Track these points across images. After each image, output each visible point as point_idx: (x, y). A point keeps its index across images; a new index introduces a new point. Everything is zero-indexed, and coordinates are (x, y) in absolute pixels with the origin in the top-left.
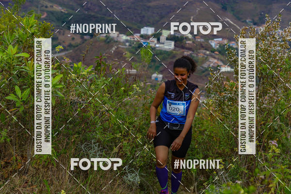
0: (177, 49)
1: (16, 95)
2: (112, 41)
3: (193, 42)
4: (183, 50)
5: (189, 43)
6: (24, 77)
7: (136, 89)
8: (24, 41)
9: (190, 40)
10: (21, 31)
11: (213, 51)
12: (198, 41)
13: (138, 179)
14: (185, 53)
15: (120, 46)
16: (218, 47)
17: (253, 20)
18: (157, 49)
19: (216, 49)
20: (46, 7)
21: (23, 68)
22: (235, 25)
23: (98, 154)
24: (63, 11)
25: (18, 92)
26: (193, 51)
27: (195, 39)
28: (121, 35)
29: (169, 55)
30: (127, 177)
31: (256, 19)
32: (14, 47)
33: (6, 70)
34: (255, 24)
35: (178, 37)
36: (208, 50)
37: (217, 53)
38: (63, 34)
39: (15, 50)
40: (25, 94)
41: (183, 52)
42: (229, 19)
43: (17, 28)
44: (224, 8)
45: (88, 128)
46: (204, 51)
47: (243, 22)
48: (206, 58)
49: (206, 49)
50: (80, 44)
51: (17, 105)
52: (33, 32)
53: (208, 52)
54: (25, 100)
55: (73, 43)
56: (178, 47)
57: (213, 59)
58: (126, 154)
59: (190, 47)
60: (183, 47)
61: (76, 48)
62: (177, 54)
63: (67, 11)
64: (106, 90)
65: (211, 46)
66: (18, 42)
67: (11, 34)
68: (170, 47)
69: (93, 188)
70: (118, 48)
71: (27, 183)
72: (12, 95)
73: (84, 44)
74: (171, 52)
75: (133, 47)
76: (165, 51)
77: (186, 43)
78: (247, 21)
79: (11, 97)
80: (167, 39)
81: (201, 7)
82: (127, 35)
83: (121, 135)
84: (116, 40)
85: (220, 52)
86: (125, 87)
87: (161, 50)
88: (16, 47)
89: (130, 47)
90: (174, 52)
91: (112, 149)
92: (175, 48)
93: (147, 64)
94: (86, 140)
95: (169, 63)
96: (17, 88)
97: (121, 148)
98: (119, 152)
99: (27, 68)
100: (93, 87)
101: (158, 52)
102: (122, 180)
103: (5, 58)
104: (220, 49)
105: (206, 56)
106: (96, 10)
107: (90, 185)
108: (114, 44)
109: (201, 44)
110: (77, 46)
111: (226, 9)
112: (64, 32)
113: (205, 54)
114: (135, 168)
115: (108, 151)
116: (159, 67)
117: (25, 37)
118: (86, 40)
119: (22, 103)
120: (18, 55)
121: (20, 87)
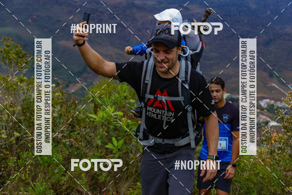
1: (113, 144)
6: (119, 130)
8: (118, 103)
10: (117, 95)
16: (266, 106)
22: (280, 89)
25: (115, 142)
32: (111, 108)
33: (105, 125)
35: (234, 99)
37: (265, 111)
39: (112, 110)
42: (274, 83)
43: (114, 93)
51: (114, 152)
52: (126, 96)
65: (261, 105)
66: (114, 103)
67: (109, 97)
72: (110, 144)
79: (109, 146)
85: (268, 110)
88: (113, 108)
96: (114, 139)
103: (105, 116)
104: (268, 108)
117: (120, 99)
119: (117, 150)
120: (115, 113)
121: (116, 138)
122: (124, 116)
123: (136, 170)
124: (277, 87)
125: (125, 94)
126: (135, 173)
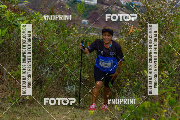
0: (99, 4)
3: (109, 0)
4: (103, 5)
5: (107, 1)
7: (75, 31)
11: (122, 6)
13: (74, 90)
14: (104, 7)
18: (86, 3)
19: (124, 5)
21: (3, 15)
23: (49, 72)
26: (109, 6)
29: (93, 8)
30: (67, 88)
36: (119, 6)
40: (4, 32)
41: (103, 6)
45: (44, 55)
46: (116, 6)
48: (117, 11)
49: (117, 5)
53: (119, 7)
54: (4, 36)
56: (99, 3)
57: (122, 11)
58: (67, 73)
59: (108, 3)
62: (99, 7)
64: (56, 31)
68: (94, 3)
69: (45, 94)
71: (3, 89)
74: (95, 6)
75: (70, 2)
76: (91, 5)
77: (105, 1)
83: (64, 61)
86: (68, 29)
87: (89, 4)
89: (68, 2)
90: (97, 6)
91: (58, 70)
92: (97, 4)
93: (81, 14)
94: (42, 63)
95: (93, 13)
97: (64, 69)
98: (62, 72)
99: (6, 15)
100: (46, 28)
101: (87, 5)
102: (64, 90)
105: (117, 10)
107: (43, 92)
113: (117, 8)
114: (73, 82)
115: (55, 70)
116: (87, 15)
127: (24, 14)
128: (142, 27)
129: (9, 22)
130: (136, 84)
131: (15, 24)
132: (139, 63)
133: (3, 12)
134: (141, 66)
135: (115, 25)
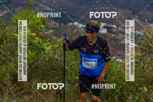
0: (108, 33)
2: (75, 27)
3: (117, 30)
4: (111, 34)
5: (114, 31)
6: (32, 45)
8: (33, 27)
9: (115, 29)
10: (32, 22)
12: (119, 30)
15: (79, 30)
17: (148, 20)
20: (42, 8)
21: (33, 41)
22: (139, 22)
23: (68, 87)
24: (51, 10)
25: (30, 53)
26: (116, 35)
27: (118, 29)
28: (79, 24)
29: (104, 36)
31: (150, 20)
34: (149, 22)
35: (109, 27)
38: (50, 22)
39: (29, 32)
40: (33, 54)
43: (30, 20)
44: (134, 13)
46: (122, 35)
47: (143, 21)
48: (123, 39)
50: (59, 28)
51: (29, 59)
52: (38, 22)
54: (33, 57)
55: (55, 27)
56: (109, 32)
59: (115, 32)
60: (111, 32)
61: (56, 29)
62: (108, 36)
63: (53, 10)
66: (31, 27)
68: (104, 32)
70: (78, 30)
71: (31, 99)
73: (60, 28)
74: (105, 34)
76: (102, 34)
77: (113, 30)
78: (145, 21)
80: (103, 27)
81: (122, 12)
82: (83, 24)
84: (77, 26)
87: (100, 33)
88: (30, 30)
90: (107, 34)
92: (107, 33)
94: (62, 79)
96: (29, 51)
99: (35, 41)
100: (66, 52)
105: (123, 38)
106: (67, 11)
108: (76, 29)
109: (121, 31)
110: (57, 28)
111: (135, 14)
112: (51, 21)
113: (122, 36)
117: (34, 24)
118: (61, 26)
119: (31, 59)
120: (31, 34)
121: (31, 50)
122: (37, 36)
123: (43, 71)
124: (137, 21)
125: (38, 21)
126: (42, 74)
127: (49, 40)
128: (143, 52)
129: (37, 47)
130: (137, 98)
131: (42, 48)
132: (140, 81)
133: (33, 38)
134: (142, 84)
135: (121, 50)
